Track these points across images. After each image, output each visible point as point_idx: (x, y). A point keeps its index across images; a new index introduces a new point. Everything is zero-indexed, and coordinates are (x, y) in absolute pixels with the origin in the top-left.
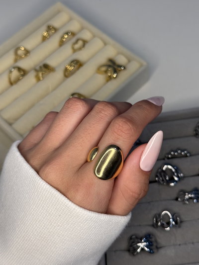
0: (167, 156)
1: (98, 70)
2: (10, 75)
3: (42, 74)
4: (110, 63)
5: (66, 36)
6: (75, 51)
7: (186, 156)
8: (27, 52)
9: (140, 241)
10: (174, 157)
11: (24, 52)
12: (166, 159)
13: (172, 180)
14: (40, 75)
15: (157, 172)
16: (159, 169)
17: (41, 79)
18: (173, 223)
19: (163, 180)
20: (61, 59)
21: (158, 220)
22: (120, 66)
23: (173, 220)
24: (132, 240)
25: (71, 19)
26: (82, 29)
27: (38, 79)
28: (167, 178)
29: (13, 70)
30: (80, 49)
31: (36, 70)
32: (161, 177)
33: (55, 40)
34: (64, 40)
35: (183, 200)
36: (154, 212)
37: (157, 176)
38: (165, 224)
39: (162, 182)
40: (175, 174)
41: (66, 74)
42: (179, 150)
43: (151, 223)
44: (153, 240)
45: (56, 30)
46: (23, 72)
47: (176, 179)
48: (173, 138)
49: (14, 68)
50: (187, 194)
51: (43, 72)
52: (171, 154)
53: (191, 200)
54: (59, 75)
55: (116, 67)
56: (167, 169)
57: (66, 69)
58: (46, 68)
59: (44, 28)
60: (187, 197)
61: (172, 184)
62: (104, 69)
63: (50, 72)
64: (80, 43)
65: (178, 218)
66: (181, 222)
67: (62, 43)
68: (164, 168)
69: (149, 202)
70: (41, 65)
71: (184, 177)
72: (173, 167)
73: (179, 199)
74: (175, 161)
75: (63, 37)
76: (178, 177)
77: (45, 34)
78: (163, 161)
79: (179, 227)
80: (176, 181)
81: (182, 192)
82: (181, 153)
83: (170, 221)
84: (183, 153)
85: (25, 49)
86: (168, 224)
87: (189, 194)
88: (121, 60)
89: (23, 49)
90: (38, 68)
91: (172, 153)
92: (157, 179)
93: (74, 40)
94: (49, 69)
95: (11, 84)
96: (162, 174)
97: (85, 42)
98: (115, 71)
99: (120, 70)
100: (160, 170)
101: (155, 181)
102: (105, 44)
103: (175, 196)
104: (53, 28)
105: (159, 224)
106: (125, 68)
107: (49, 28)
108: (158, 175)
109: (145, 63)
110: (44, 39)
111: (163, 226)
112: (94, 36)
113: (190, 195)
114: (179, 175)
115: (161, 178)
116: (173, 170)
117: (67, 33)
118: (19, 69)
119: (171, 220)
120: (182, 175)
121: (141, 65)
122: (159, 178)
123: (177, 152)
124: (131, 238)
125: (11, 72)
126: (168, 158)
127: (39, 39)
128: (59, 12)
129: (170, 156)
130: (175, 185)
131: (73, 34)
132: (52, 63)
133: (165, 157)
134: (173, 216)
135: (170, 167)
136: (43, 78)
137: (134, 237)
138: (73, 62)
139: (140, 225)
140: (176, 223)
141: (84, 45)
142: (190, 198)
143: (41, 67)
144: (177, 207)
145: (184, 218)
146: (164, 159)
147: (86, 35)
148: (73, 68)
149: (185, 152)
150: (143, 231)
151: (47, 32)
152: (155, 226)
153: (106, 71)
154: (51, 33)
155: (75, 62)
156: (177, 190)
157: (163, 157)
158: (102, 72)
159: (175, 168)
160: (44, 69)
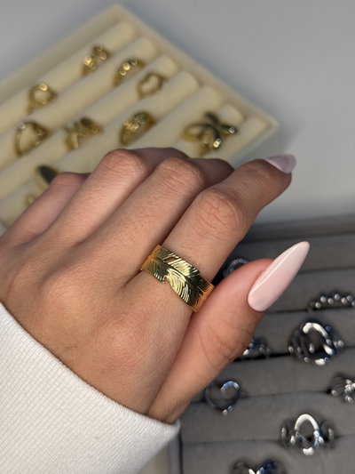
0: (311, 304)
1: (186, 134)
2: (19, 136)
3: (78, 137)
4: (208, 121)
5: (127, 68)
6: (142, 95)
7: (349, 306)
8: (53, 95)
9: (252, 472)
10: (325, 307)
11: (46, 95)
12: (310, 311)
13: (320, 352)
14: (74, 137)
15: (292, 336)
17: (76, 146)
18: (321, 439)
19: (303, 353)
20: (115, 110)
21: (290, 432)
22: (227, 127)
23: (321, 434)
24: (238, 471)
25: (138, 36)
26: (159, 53)
27: (71, 147)
28: (311, 349)
29: (24, 127)
30: (153, 92)
31: (67, 130)
32: (300, 346)
33: (106, 73)
34: (123, 74)
35: (342, 394)
36: (284, 416)
37: (291, 344)
38: (304, 439)
39: (300, 356)
40: (328, 341)
41: (125, 139)
42: (336, 293)
43: (276, 437)
44: (279, 471)
45: (108, 55)
46: (43, 133)
47: (329, 350)
48: (325, 270)
49: (26, 123)
50: (348, 382)
51: (81, 134)
52: (320, 302)
54: (109, 140)
55: (219, 128)
56: (312, 330)
57: (124, 131)
58: (86, 126)
59: (87, 50)
60: (349, 387)
61: (321, 362)
62: (196, 131)
63: (92, 134)
64: (153, 81)
65: (330, 431)
66: (337, 437)
67: (119, 80)
68: (306, 329)
69: (273, 395)
70: (78, 119)
71: (345, 348)
72: (323, 326)
73: (333, 392)
74: (330, 316)
75: (121, 69)
76: (332, 347)
77: (89, 62)
78: (303, 315)
79: (333, 447)
80: (329, 356)
81: (339, 379)
82: (340, 301)
83: (313, 436)
84: (343, 300)
85: (49, 90)
86: (311, 439)
87: (353, 382)
88: (230, 115)
89: (45, 89)
90: (70, 125)
91: (322, 299)
92: (290, 349)
93: (142, 74)
94: (90, 129)
95: (20, 153)
96: (302, 339)
97: (162, 80)
98: (217, 136)
99: (227, 135)
100: (297, 333)
101: (288, 354)
102: (201, 83)
103: (324, 385)
104: (104, 51)
105: (293, 439)
106: (236, 131)
107: (96, 52)
108: (294, 341)
109: (275, 124)
110: (86, 71)
111: (299, 444)
112: (180, 68)
113: (354, 385)
114: (335, 344)
115: (299, 349)
116: (324, 333)
117: (130, 62)
118: (35, 126)
119: (316, 433)
120: (340, 343)
121: (269, 127)
122: (295, 349)
123: (332, 297)
124: (235, 467)
125: (20, 131)
126: (315, 309)
127: (77, 70)
128: (115, 22)
129: (317, 305)
130: (326, 363)
131: (141, 64)
132: (97, 116)
133: (309, 306)
134: (320, 425)
135: (317, 327)
136: (80, 144)
137: (240, 464)
138: (138, 115)
139: (254, 441)
140: (326, 439)
141: (160, 86)
143: (76, 124)
144: (330, 407)
145: (342, 430)
146: (306, 310)
147: (166, 66)
148: (136, 128)
149: (348, 298)
150: (261, 453)
151: (92, 57)
152: (284, 443)
153: (200, 136)
154: (98, 61)
155: (143, 115)
156: (330, 373)
157: (304, 305)
158: (191, 136)
159: (327, 328)
160: (82, 128)
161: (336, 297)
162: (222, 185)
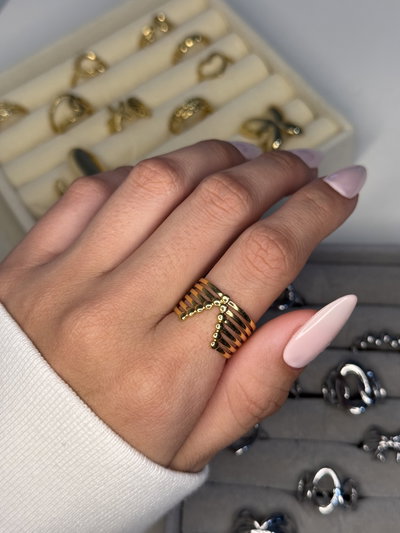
0: (357, 343)
1: (245, 127)
3: (122, 119)
4: (271, 117)
5: (190, 44)
6: (202, 77)
7: (399, 351)
8: (101, 65)
9: (257, 524)
10: (372, 348)
11: (94, 64)
12: (354, 350)
13: (356, 400)
14: (118, 119)
15: (327, 377)
16: (331, 370)
17: (119, 129)
18: (341, 499)
19: (336, 397)
20: (168, 91)
21: (308, 485)
22: (291, 126)
24: (242, 520)
25: (208, 7)
26: (230, 30)
27: (113, 129)
28: (346, 395)
30: (215, 75)
31: (110, 109)
32: (334, 389)
33: (165, 49)
34: (185, 51)
35: (374, 450)
36: (305, 465)
37: (326, 386)
39: (333, 401)
40: (367, 389)
41: (175, 125)
42: (386, 334)
43: (291, 487)
44: (289, 528)
45: (171, 26)
46: (82, 108)
47: (367, 400)
48: (380, 305)
50: (384, 438)
52: (366, 341)
53: (391, 454)
54: (158, 125)
55: (281, 127)
56: (350, 374)
57: (174, 119)
58: (133, 107)
59: (147, 20)
60: (383, 444)
61: (356, 411)
62: (255, 126)
63: (139, 118)
64: (217, 63)
65: (353, 490)
66: (361, 498)
67: (178, 57)
68: (343, 371)
69: (297, 441)
70: (124, 99)
71: (387, 397)
72: (365, 372)
73: (365, 446)
74: (374, 359)
75: (182, 45)
76: (371, 396)
77: (147, 32)
78: (346, 354)
79: (355, 508)
80: (365, 405)
81: (374, 432)
82: (389, 343)
83: (333, 493)
84: (393, 343)
85: (97, 59)
87: (389, 439)
88: (298, 113)
89: (92, 58)
90: (115, 105)
91: (370, 339)
92: (324, 390)
93: (205, 54)
94: (138, 110)
95: (56, 130)
96: (338, 382)
97: (227, 62)
98: (278, 137)
99: (289, 136)
100: (334, 373)
101: (320, 396)
102: (271, 71)
103: (357, 436)
104: (166, 21)
105: (309, 493)
106: (301, 131)
107: (157, 22)
109: (348, 127)
110: (144, 43)
112: (251, 50)
113: (390, 443)
114: (375, 392)
115: (332, 392)
116: (364, 379)
117: (194, 37)
119: (337, 491)
120: (382, 391)
121: (340, 130)
122: (329, 392)
123: (379, 337)
124: (240, 514)
126: (360, 349)
127: (132, 41)
129: (363, 344)
130: (362, 413)
131: (206, 41)
132: (148, 98)
133: (354, 344)
134: (344, 481)
136: (122, 128)
137: (245, 513)
138: (190, 102)
139: (268, 488)
140: (347, 497)
141: (223, 69)
142: (390, 449)
143: (122, 104)
144: (359, 465)
145: (367, 490)
146: (350, 349)
147: (234, 47)
148: (190, 114)
149: (399, 341)
151: (152, 28)
152: (300, 496)
153: (259, 133)
154: (158, 33)
155: (197, 102)
156: (364, 425)
157: (347, 343)
158: (250, 132)
159: (369, 373)
160: (128, 110)
161: (385, 338)
162: (273, 221)
